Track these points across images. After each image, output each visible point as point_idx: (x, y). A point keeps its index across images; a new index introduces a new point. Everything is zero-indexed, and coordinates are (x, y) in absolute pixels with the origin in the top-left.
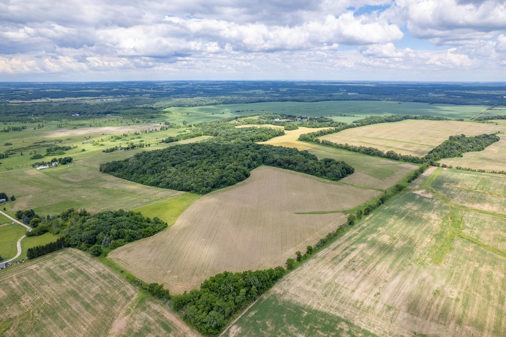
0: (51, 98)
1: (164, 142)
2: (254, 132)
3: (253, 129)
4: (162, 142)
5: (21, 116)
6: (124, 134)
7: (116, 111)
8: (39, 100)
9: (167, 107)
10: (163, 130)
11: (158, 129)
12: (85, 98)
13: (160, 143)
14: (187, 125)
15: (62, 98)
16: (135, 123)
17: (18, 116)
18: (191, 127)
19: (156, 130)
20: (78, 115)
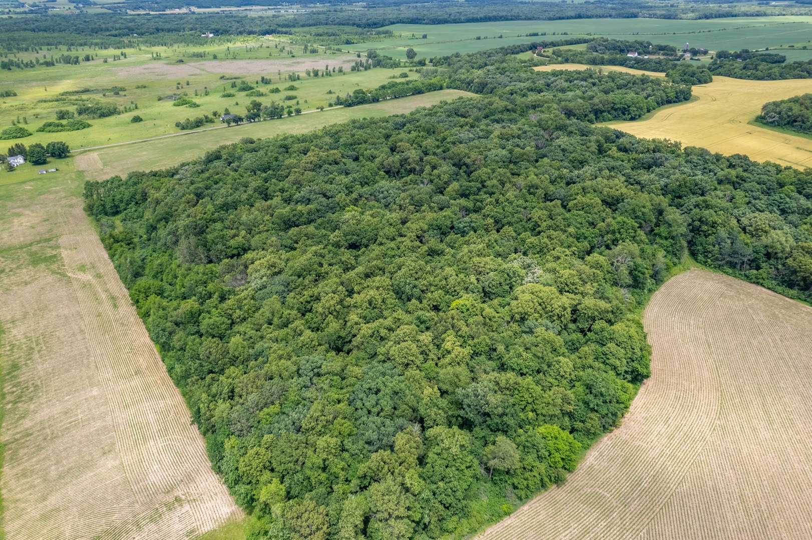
0: (199, 7)
1: (341, 104)
2: (594, 84)
3: (591, 76)
4: (336, 104)
5: (114, 36)
6: (263, 78)
7: (284, 30)
8: (177, 11)
9: (387, 22)
10: (358, 70)
11: (347, 67)
12: (254, 7)
13: (330, 105)
14: (416, 59)
15: (216, 7)
16: (308, 52)
17: (109, 35)
18: (424, 64)
19: (340, 71)
20: (211, 35)
